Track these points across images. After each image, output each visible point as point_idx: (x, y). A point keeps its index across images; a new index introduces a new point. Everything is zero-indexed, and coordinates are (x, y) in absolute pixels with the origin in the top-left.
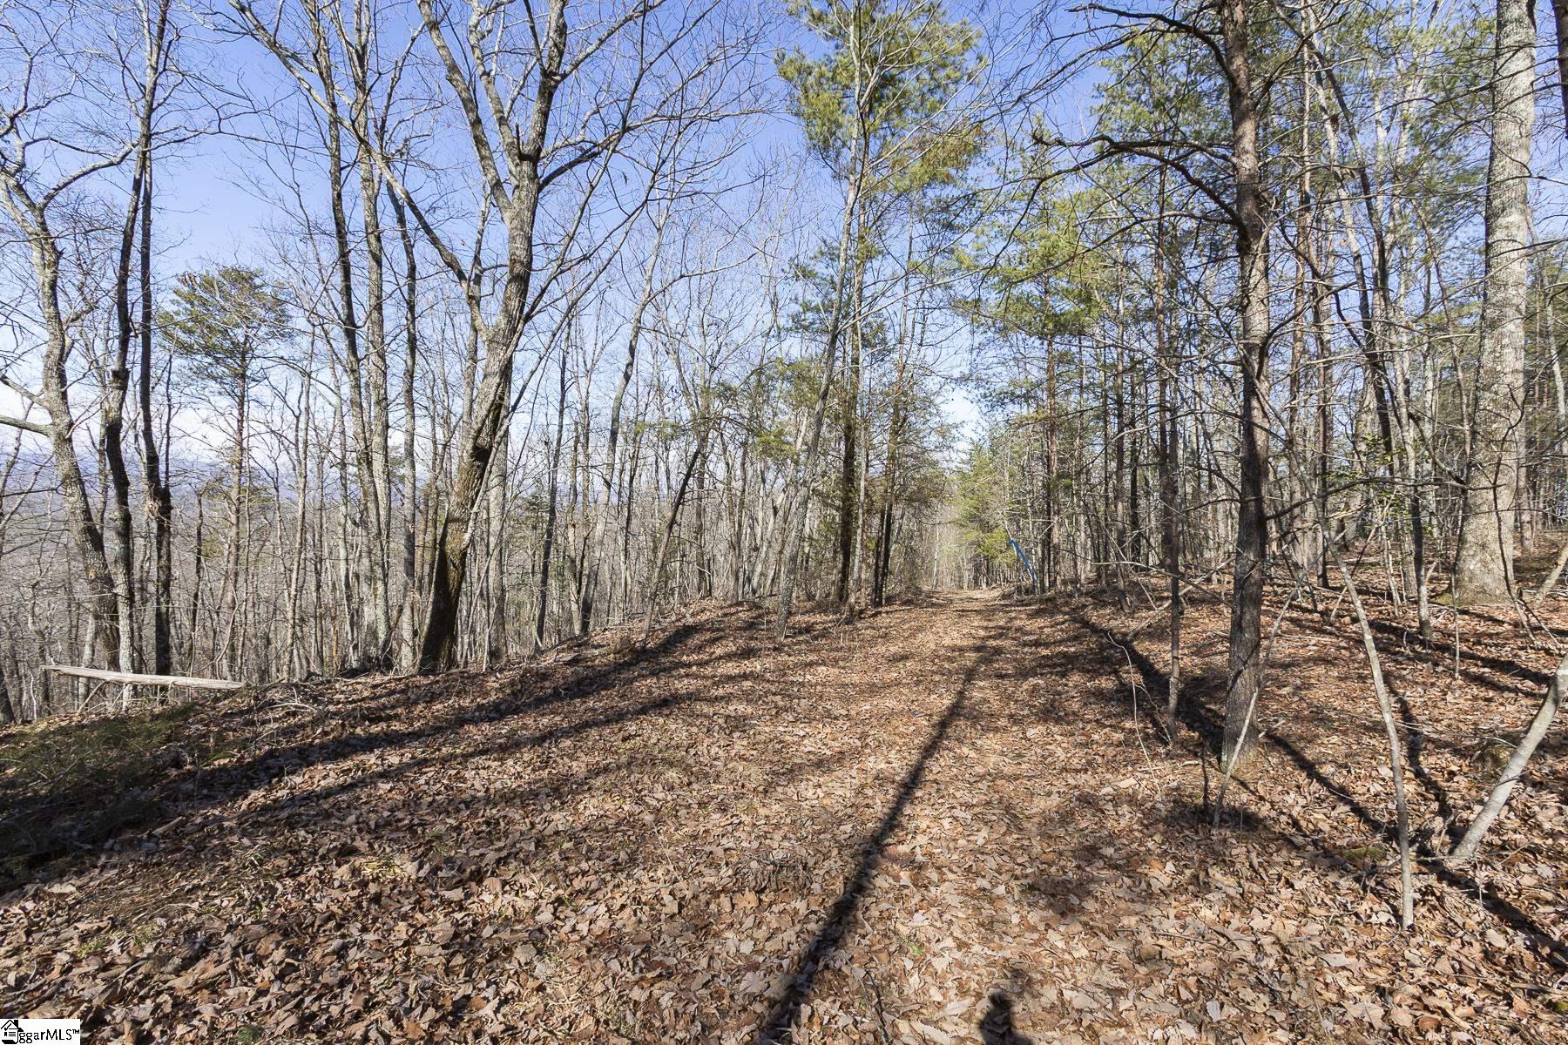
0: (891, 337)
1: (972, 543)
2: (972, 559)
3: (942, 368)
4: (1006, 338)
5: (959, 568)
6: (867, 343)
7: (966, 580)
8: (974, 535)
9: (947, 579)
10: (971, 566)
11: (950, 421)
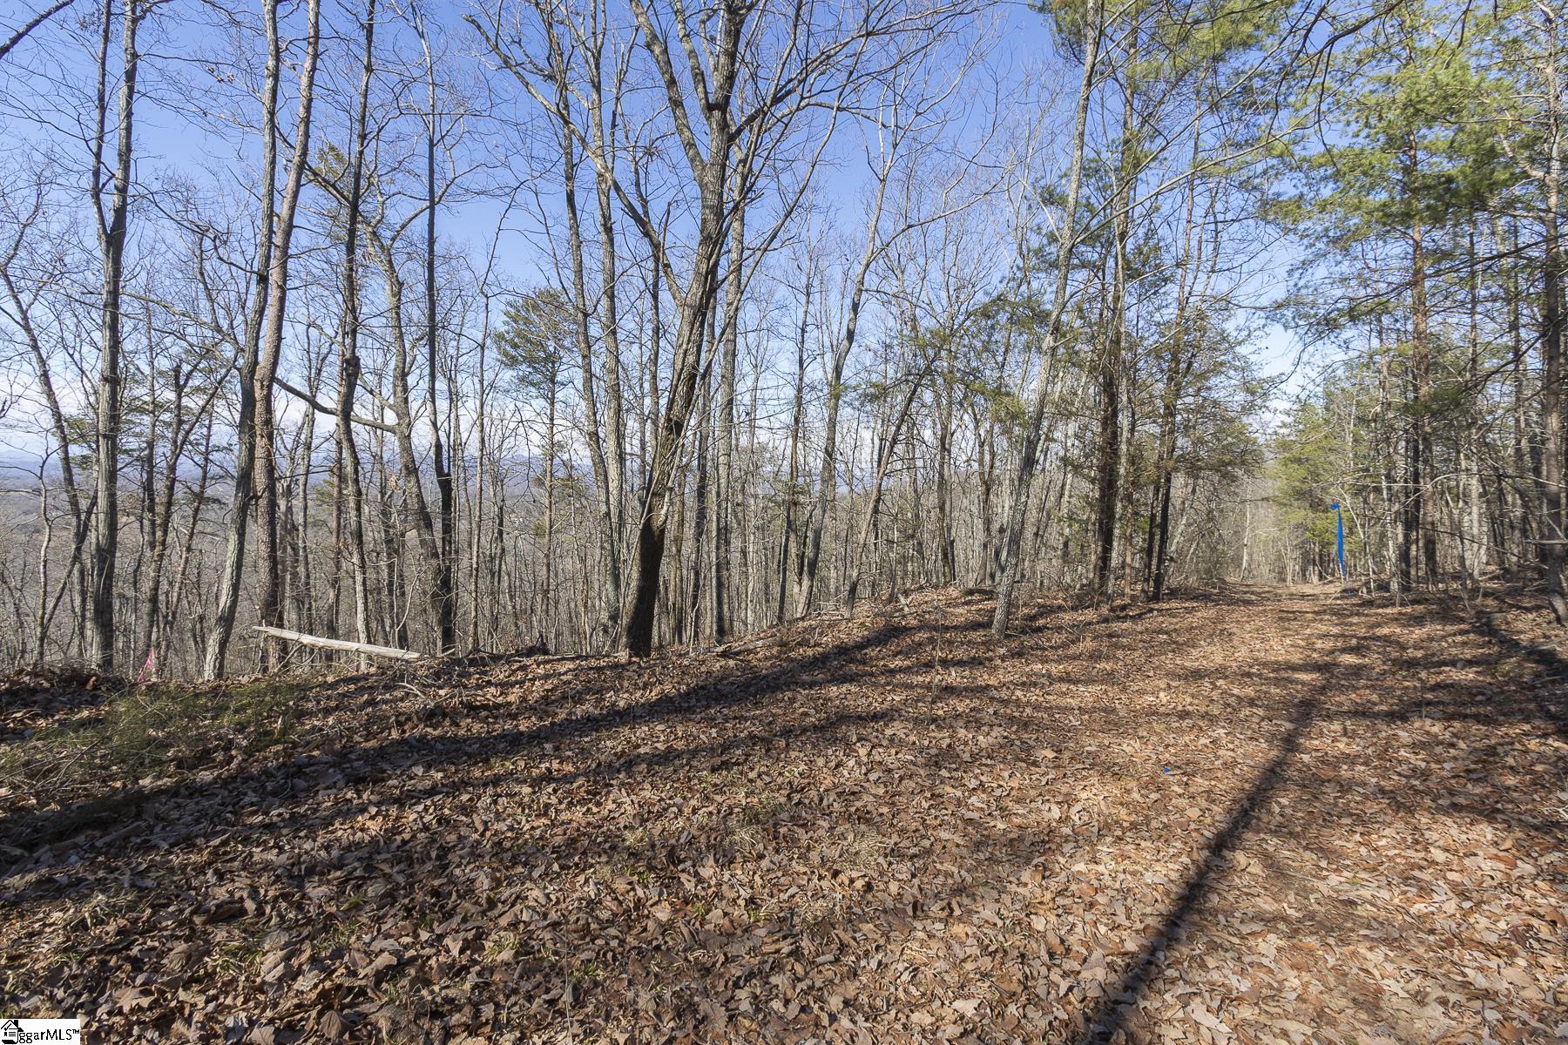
0: (1168, 260)
1: (1298, 526)
2: (1301, 546)
3: (1244, 294)
4: (1346, 251)
5: (1279, 558)
6: (1132, 273)
7: (1289, 570)
8: (1300, 514)
9: (1265, 569)
10: (1297, 553)
11: (1265, 373)
